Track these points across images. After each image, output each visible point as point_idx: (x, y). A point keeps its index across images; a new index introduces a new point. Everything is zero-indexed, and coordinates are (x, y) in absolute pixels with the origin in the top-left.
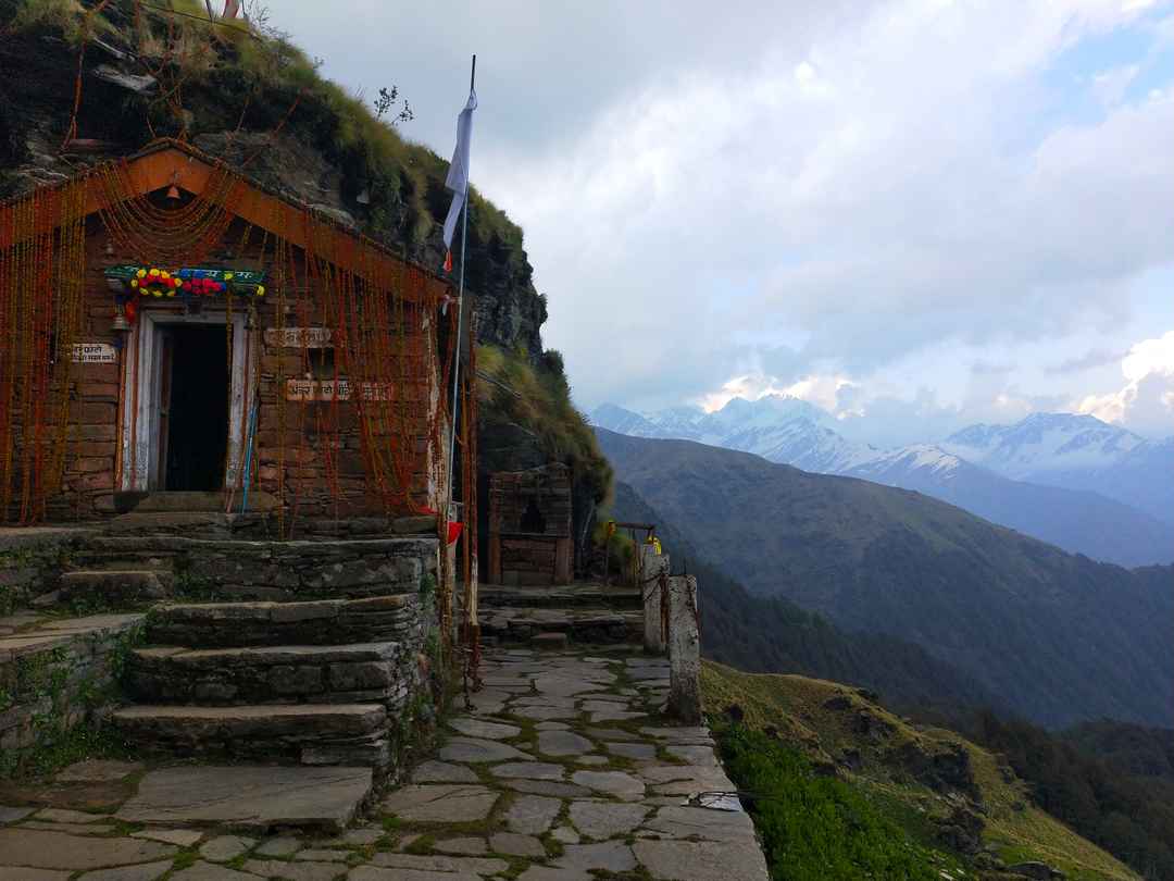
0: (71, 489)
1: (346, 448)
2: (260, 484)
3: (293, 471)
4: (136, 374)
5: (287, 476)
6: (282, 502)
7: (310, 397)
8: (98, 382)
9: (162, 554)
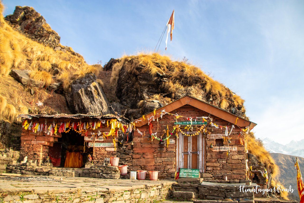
0: (166, 172)
1: (226, 163)
2: (207, 171)
3: (214, 168)
4: (179, 146)
5: (213, 170)
6: (212, 176)
7: (218, 150)
8: (171, 148)
9: (192, 188)
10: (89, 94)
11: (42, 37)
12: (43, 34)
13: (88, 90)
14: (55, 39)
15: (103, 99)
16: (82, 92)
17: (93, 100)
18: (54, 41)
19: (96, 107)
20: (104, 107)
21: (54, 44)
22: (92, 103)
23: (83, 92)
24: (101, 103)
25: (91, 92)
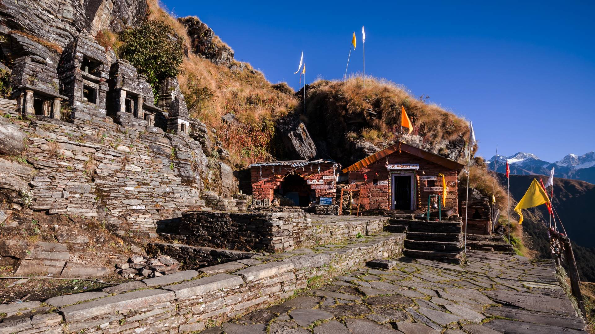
0: (380, 209)
10: (298, 137)
11: (214, 55)
12: (214, 51)
13: (297, 133)
14: (229, 56)
15: (312, 140)
16: (291, 135)
17: (303, 142)
18: (228, 59)
19: (306, 149)
20: (313, 148)
21: (228, 62)
22: (302, 146)
23: (293, 135)
24: (309, 144)
25: (300, 134)
